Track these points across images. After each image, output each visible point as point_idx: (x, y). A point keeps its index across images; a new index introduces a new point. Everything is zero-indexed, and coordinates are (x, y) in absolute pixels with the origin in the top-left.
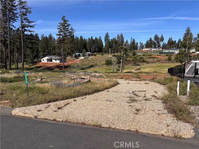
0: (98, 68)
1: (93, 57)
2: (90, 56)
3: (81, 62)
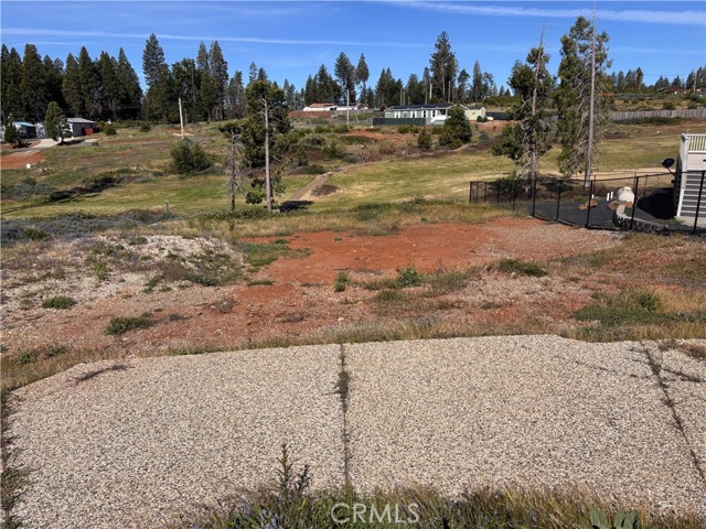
0: (143, 191)
1: (103, 138)
2: (84, 133)
3: (44, 165)
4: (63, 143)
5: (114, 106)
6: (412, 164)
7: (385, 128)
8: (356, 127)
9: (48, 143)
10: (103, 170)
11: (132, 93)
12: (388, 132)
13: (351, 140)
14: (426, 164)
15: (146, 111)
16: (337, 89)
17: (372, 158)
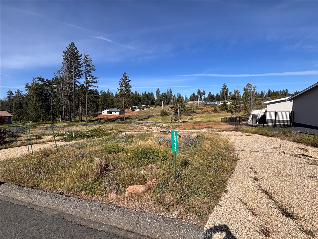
0: (155, 119)
1: (147, 109)
2: (144, 108)
3: (138, 114)
4: (141, 110)
5: (149, 103)
6: (212, 114)
7: (207, 106)
8: (200, 106)
9: (138, 110)
10: (148, 115)
11: (153, 100)
12: (208, 107)
13: (198, 109)
14: (215, 114)
15: (155, 103)
16: (198, 97)
17: (203, 113)
